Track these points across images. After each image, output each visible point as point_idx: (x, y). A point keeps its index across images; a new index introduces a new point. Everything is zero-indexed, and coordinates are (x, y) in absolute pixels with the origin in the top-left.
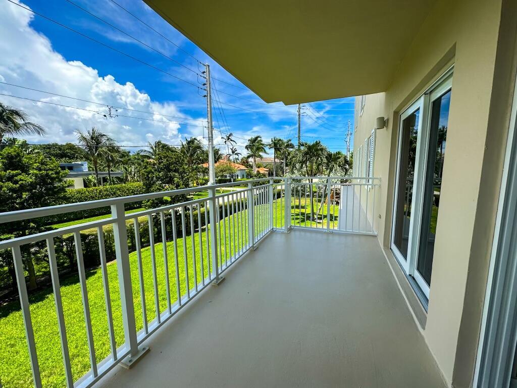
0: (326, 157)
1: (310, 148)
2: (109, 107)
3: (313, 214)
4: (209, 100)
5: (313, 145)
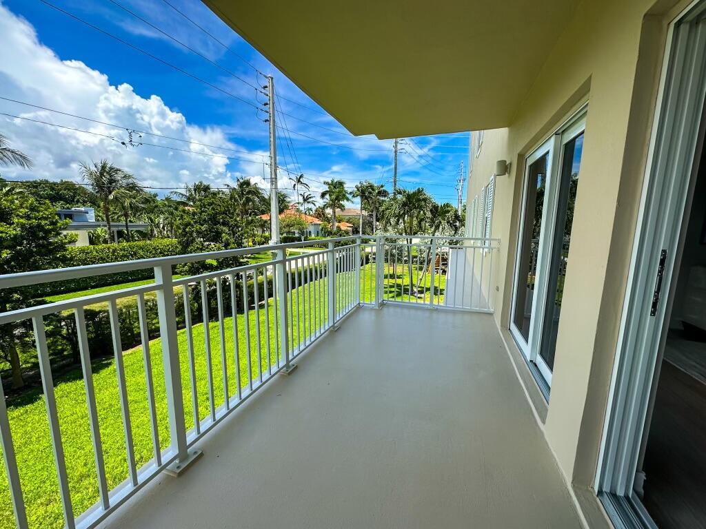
0: (431, 211)
1: (409, 197)
2: (130, 131)
4: (271, 126)
5: (414, 194)
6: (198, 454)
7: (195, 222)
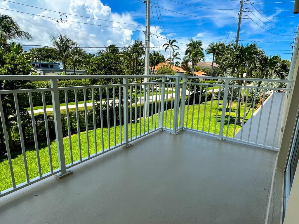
0: (261, 62)
1: (242, 51)
2: (61, 14)
3: (239, 117)
4: (148, 5)
5: (247, 48)
7: (99, 69)
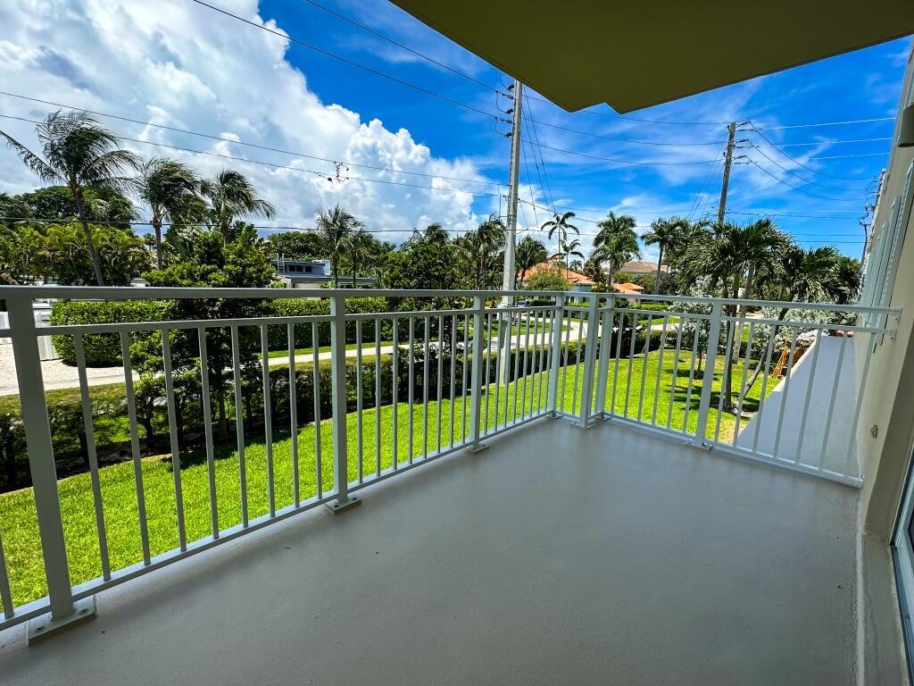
6: (89, 614)
7: (406, 276)
